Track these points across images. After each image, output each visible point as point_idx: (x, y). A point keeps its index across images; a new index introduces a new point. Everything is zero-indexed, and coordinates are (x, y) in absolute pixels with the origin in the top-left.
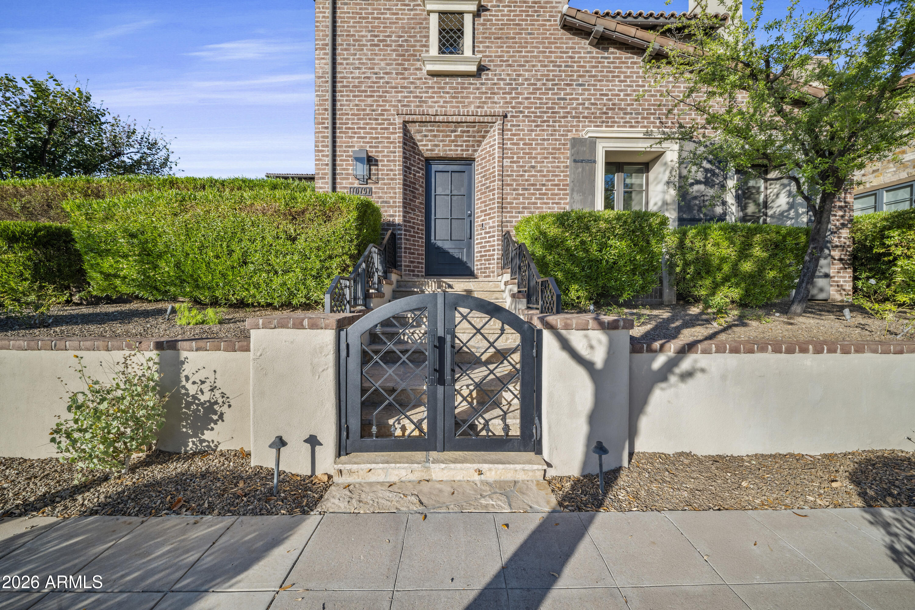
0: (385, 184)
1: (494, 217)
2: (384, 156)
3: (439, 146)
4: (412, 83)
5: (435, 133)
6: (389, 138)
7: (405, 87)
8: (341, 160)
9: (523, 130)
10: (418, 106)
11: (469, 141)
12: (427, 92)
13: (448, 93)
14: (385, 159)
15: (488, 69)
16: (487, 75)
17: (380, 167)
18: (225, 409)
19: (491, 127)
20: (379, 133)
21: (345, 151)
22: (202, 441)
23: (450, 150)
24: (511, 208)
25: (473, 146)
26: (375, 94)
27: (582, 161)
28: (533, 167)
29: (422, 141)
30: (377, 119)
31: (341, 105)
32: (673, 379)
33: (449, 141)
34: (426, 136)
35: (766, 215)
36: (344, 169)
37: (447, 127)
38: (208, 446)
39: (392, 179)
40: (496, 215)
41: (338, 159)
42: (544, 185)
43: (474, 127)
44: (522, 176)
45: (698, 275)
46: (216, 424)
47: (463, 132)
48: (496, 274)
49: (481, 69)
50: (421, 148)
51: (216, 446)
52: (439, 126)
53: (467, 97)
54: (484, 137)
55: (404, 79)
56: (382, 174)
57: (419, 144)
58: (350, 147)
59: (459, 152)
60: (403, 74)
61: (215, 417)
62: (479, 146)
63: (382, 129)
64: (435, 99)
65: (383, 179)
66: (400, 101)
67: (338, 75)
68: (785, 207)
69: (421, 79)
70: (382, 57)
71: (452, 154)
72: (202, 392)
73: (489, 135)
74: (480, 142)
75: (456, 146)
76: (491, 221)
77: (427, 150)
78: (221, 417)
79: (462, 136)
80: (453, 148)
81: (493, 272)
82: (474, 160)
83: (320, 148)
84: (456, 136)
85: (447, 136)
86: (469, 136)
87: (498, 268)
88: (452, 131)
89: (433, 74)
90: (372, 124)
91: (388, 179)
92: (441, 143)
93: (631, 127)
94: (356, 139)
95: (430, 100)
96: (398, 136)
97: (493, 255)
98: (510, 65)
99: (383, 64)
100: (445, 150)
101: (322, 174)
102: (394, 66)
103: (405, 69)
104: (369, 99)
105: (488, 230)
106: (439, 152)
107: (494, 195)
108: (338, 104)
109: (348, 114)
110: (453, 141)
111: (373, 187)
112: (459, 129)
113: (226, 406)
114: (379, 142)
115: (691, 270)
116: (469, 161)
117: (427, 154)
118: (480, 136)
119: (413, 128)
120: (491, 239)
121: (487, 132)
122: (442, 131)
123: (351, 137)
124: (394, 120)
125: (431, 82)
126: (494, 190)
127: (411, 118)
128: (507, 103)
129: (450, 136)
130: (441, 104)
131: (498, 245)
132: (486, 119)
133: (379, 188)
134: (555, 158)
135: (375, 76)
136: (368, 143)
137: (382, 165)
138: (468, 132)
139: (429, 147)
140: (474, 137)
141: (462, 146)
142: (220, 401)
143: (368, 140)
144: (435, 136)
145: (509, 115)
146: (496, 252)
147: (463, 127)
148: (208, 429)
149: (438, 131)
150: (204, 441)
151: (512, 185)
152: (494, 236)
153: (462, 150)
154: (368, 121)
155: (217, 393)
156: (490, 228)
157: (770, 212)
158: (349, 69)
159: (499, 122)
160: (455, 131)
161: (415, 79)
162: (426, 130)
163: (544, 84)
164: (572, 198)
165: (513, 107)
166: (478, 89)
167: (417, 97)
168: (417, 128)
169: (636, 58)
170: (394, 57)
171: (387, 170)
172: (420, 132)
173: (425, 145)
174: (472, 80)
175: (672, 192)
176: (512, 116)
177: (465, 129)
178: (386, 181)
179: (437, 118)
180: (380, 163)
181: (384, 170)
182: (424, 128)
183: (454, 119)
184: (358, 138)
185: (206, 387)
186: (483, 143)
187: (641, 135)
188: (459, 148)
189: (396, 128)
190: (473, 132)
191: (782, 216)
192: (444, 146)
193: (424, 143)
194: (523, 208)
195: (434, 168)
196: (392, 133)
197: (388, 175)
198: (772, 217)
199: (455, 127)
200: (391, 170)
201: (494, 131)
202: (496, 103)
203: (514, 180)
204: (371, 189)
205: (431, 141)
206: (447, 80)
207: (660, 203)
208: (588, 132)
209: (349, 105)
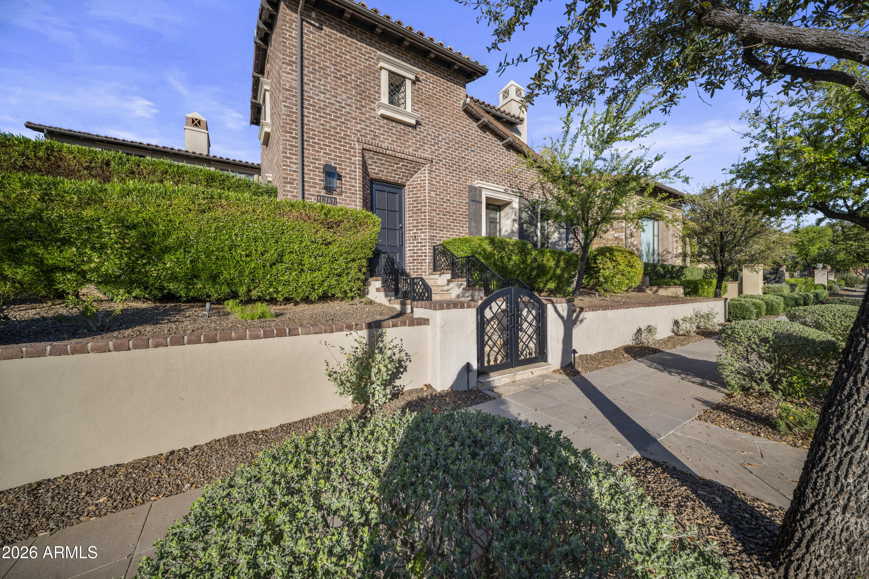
0: (348, 197)
1: (426, 232)
2: (346, 173)
3: (383, 171)
4: (368, 119)
5: (383, 162)
6: (351, 159)
7: (363, 121)
8: (308, 170)
9: (442, 174)
10: (372, 139)
11: (405, 173)
12: (379, 130)
13: (394, 134)
14: (348, 176)
15: (421, 125)
16: (420, 128)
17: (343, 182)
18: (408, 363)
19: (423, 167)
20: (342, 153)
21: (312, 163)
22: (394, 387)
23: (391, 176)
24: (436, 227)
25: (407, 177)
26: (339, 120)
27: (475, 201)
28: (448, 200)
29: (372, 165)
30: (340, 141)
31: (308, 121)
32: (578, 323)
33: (392, 170)
34: (376, 162)
35: (548, 242)
36: (311, 178)
37: (393, 159)
38: (398, 390)
39: (353, 194)
40: (427, 231)
41: (306, 168)
42: (454, 213)
43: (412, 164)
44: (442, 205)
45: (538, 276)
46: (402, 374)
47: (403, 165)
48: (427, 273)
49: (418, 123)
50: (369, 170)
51: (403, 389)
52: (387, 158)
53: (408, 142)
54: (416, 172)
55: (362, 113)
56: (345, 188)
57: (369, 167)
58: (316, 159)
59: (396, 179)
60: (361, 109)
61: (402, 370)
62: (411, 177)
63: (344, 150)
64: (386, 137)
65: (346, 193)
66: (359, 131)
67: (306, 94)
68: (557, 239)
69: (375, 117)
70: (343, 90)
71: (391, 179)
72: (394, 354)
73: (420, 172)
74: (413, 175)
75: (395, 174)
76: (423, 235)
77: (374, 173)
78: (405, 369)
79: (401, 168)
80: (393, 175)
81: (425, 272)
82: (405, 186)
83: (288, 155)
84: (397, 167)
85: (391, 166)
86: (406, 170)
87: (429, 269)
88: (396, 164)
89: (384, 117)
90: (336, 144)
91: (350, 193)
92: (385, 170)
93: (497, 184)
94: (322, 154)
95: (382, 136)
96: (358, 159)
97: (425, 259)
98: (434, 126)
99: (344, 96)
100: (387, 176)
101: (290, 179)
102: (354, 101)
103: (363, 106)
104: (333, 122)
105: (419, 241)
106: (382, 176)
107: (425, 216)
108: (306, 119)
109: (314, 130)
110: (394, 170)
111: (338, 197)
112: (401, 163)
113: (408, 361)
114: (342, 161)
115: (535, 272)
116: (401, 186)
117: (374, 176)
118: (414, 171)
119: (367, 155)
120: (423, 248)
121: (419, 169)
122: (389, 162)
123: (317, 151)
124: (354, 145)
125: (383, 122)
126: (425, 212)
127: (368, 147)
128: (432, 152)
129: (394, 167)
130: (390, 141)
131: (429, 253)
132: (420, 160)
133: (343, 200)
134: (460, 196)
135: (338, 104)
136: (333, 159)
137: (345, 181)
138: (407, 166)
139: (376, 171)
140: (410, 170)
141: (400, 175)
142: (405, 358)
143: (332, 157)
144: (382, 164)
145: (434, 161)
146: (428, 258)
147: (404, 162)
148: (397, 378)
149: (386, 161)
150: (396, 386)
151: (436, 211)
152: (426, 246)
153: (399, 178)
154: (332, 141)
155: (403, 354)
156: (421, 239)
157: (550, 242)
158: (315, 91)
159: (428, 165)
160: (398, 164)
161: (370, 116)
162: (377, 159)
163: (454, 145)
164: (470, 224)
165: (436, 156)
166: (414, 137)
167: (372, 131)
168: (371, 155)
169: (499, 142)
170: (354, 93)
171: (350, 186)
172: (372, 158)
173: (373, 169)
174: (410, 129)
175: (516, 226)
176: (436, 162)
177: (405, 164)
178: (348, 195)
179: (388, 152)
180: (343, 179)
181: (346, 185)
182: (376, 157)
183: (400, 155)
184: (324, 153)
185: (396, 351)
186: (414, 176)
187: (503, 191)
188: (397, 176)
189: (356, 153)
190: (410, 167)
191: (555, 244)
192: (387, 172)
193: (373, 167)
194: (444, 228)
195: (375, 187)
196: (353, 156)
197: (350, 189)
198: (551, 244)
199: (399, 161)
200: (353, 186)
201: (425, 170)
202: (426, 150)
203: (437, 207)
204: (335, 199)
205: (378, 167)
206: (394, 124)
207: (509, 231)
208: (478, 183)
209: (315, 123)
